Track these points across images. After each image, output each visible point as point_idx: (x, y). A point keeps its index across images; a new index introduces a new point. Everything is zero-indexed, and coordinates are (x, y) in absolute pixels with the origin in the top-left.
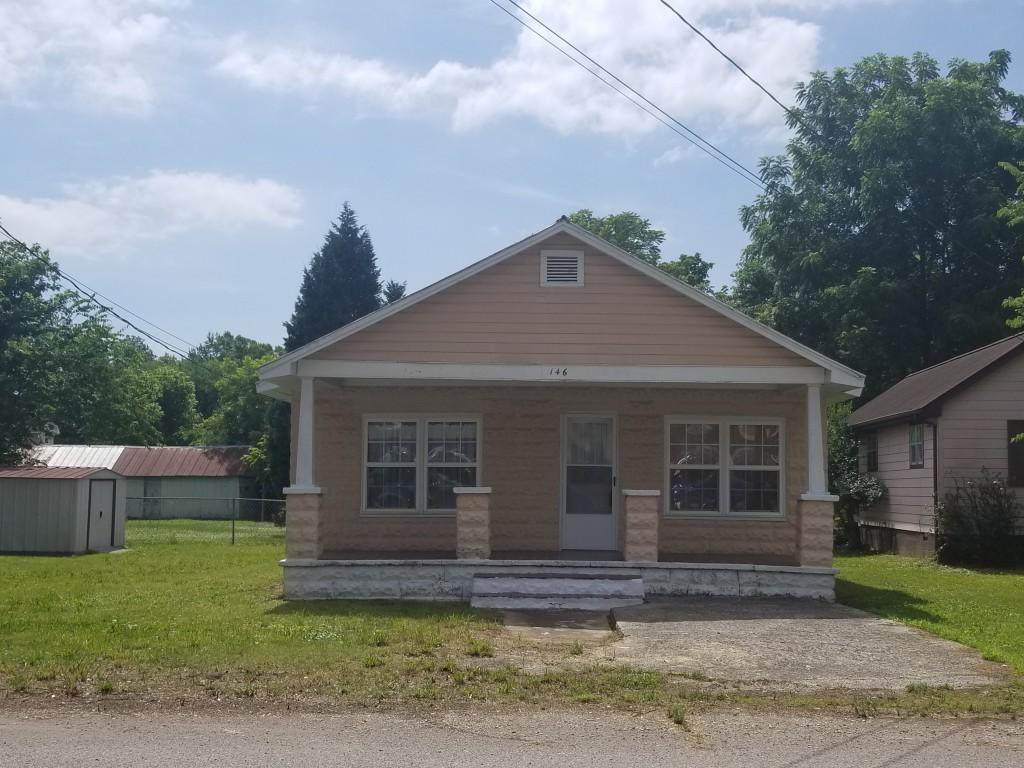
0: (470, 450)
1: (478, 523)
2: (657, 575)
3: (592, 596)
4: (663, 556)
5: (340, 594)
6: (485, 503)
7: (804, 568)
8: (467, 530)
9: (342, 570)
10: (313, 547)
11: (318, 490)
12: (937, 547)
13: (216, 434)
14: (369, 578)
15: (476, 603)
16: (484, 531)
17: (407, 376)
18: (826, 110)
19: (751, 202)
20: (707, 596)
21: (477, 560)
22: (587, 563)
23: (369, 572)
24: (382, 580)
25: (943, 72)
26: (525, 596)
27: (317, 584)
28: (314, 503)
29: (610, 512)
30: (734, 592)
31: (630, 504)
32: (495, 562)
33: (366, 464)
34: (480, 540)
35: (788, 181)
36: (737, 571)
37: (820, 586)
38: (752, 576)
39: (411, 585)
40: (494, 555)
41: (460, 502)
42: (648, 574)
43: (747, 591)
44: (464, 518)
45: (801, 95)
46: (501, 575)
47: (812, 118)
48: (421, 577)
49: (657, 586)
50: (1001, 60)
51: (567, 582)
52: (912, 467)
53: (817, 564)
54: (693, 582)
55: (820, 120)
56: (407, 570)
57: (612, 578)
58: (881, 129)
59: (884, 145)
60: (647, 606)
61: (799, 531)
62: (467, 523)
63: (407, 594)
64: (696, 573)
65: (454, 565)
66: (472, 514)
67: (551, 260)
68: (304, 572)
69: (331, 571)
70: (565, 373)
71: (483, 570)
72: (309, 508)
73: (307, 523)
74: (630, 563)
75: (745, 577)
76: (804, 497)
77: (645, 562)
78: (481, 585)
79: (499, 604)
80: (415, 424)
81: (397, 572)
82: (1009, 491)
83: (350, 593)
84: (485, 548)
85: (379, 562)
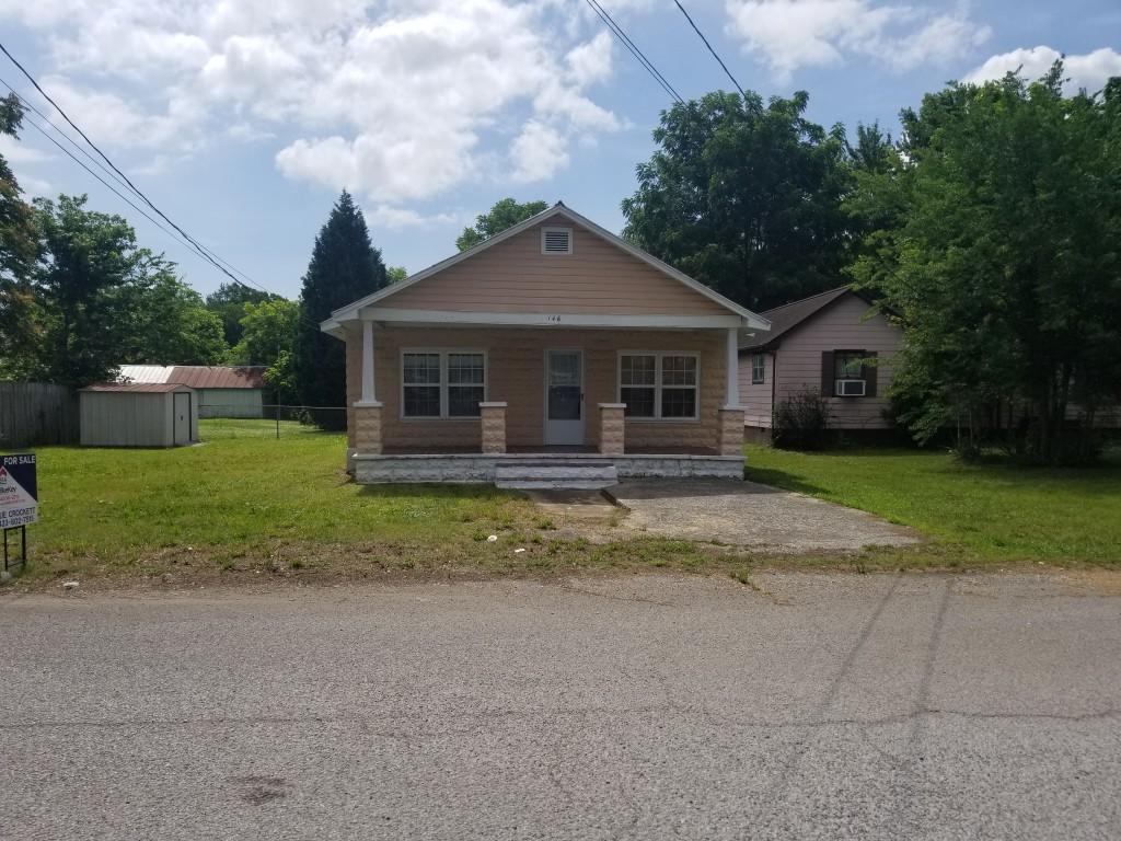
0: (478, 373)
1: (497, 428)
2: (624, 463)
3: (582, 479)
4: (628, 450)
5: (398, 479)
6: (502, 413)
7: (724, 457)
8: (489, 433)
9: (400, 462)
10: (377, 445)
11: (379, 404)
12: (773, 437)
13: (241, 357)
14: (419, 467)
15: (501, 485)
16: (501, 434)
17: (443, 320)
18: (683, 130)
19: (630, 196)
20: (658, 477)
21: (497, 454)
22: (575, 455)
23: (419, 463)
24: (428, 469)
25: (766, 105)
26: (536, 479)
27: (380, 473)
28: (377, 414)
29: (579, 418)
30: (676, 473)
31: (605, 414)
32: (508, 455)
33: (403, 384)
34: (498, 440)
35: (655, 181)
36: (679, 460)
37: (735, 469)
38: (690, 464)
39: (450, 473)
40: (510, 449)
41: (484, 413)
42: (617, 463)
43: (685, 473)
44: (488, 424)
45: (664, 120)
46: (516, 465)
47: (673, 135)
48: (457, 467)
49: (624, 471)
50: (802, 98)
51: (563, 469)
52: (754, 383)
53: (734, 454)
54: (648, 467)
55: (678, 138)
56: (447, 462)
57: (596, 466)
58: (724, 145)
59: (726, 157)
60: (623, 486)
61: (720, 431)
62: (490, 428)
63: (447, 479)
64: (650, 462)
65: (480, 458)
66: (493, 422)
67: (548, 234)
68: (371, 464)
69: (391, 463)
70: (559, 319)
71: (500, 462)
72: (373, 417)
73: (371, 429)
74: (605, 455)
75: (685, 464)
76: (725, 408)
77: (616, 454)
78: (502, 472)
79: (518, 486)
80: (438, 355)
81: (440, 463)
82: (824, 399)
83: (405, 479)
84: (503, 446)
85: (426, 456)
